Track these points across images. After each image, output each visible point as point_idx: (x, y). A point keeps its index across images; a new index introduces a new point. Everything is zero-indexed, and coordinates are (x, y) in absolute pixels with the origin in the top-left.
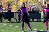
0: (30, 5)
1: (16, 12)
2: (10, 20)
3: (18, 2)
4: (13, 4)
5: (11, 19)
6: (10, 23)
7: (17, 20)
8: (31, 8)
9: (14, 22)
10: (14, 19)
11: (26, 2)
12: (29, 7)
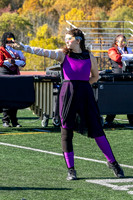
0: (120, 39)
1: (46, 78)
2: (12, 119)
3: (57, 23)
4: (29, 35)
5: (20, 113)
6: (14, 134)
7: (48, 117)
8: (125, 55)
9: (32, 130)
10: (34, 114)
11: (99, 24)
12: (112, 52)
